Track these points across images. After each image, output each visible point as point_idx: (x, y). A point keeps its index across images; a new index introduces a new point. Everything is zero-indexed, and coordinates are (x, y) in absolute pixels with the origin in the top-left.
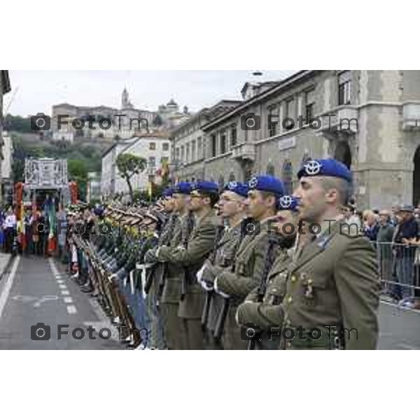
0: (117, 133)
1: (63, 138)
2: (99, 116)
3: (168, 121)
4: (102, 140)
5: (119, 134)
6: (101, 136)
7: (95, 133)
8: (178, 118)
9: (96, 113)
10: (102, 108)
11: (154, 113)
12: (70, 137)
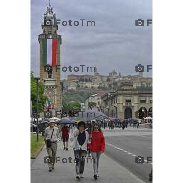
0: (92, 86)
1: (72, 88)
2: (86, 79)
3: (112, 80)
4: (86, 88)
5: (94, 86)
6: (86, 87)
7: (84, 86)
8: (117, 78)
9: (84, 78)
10: (87, 76)
11: (107, 76)
12: (75, 88)
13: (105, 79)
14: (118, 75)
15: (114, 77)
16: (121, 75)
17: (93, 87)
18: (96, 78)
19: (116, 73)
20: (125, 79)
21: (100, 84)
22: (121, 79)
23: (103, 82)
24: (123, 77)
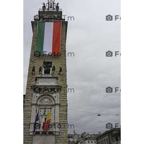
3: (84, 137)
13: (80, 136)
14: (87, 134)
15: (85, 135)
16: (89, 134)
17: (73, 141)
18: (75, 136)
19: (86, 133)
20: (91, 136)
21: (77, 139)
22: (89, 136)
23: (79, 138)
24: (91, 135)
